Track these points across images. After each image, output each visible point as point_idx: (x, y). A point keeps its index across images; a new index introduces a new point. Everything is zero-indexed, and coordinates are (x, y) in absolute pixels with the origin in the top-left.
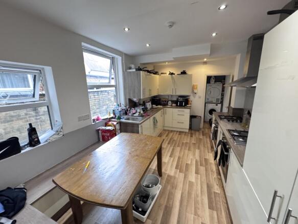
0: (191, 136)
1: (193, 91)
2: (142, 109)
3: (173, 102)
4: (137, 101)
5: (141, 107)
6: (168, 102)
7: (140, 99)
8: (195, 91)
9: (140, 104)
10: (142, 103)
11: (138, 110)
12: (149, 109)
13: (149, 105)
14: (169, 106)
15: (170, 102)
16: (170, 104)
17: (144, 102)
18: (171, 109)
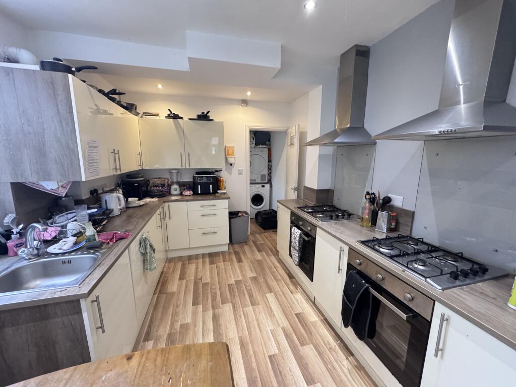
0: (240, 261)
1: (226, 158)
2: (91, 216)
3: (183, 186)
4: (63, 192)
5: (85, 212)
6: (169, 186)
7: (76, 184)
8: (231, 160)
9: (79, 202)
10: (85, 195)
11: (72, 227)
12: (116, 212)
13: (115, 201)
14: (174, 198)
15: (175, 186)
16: (178, 192)
17: (94, 192)
18: (183, 205)
